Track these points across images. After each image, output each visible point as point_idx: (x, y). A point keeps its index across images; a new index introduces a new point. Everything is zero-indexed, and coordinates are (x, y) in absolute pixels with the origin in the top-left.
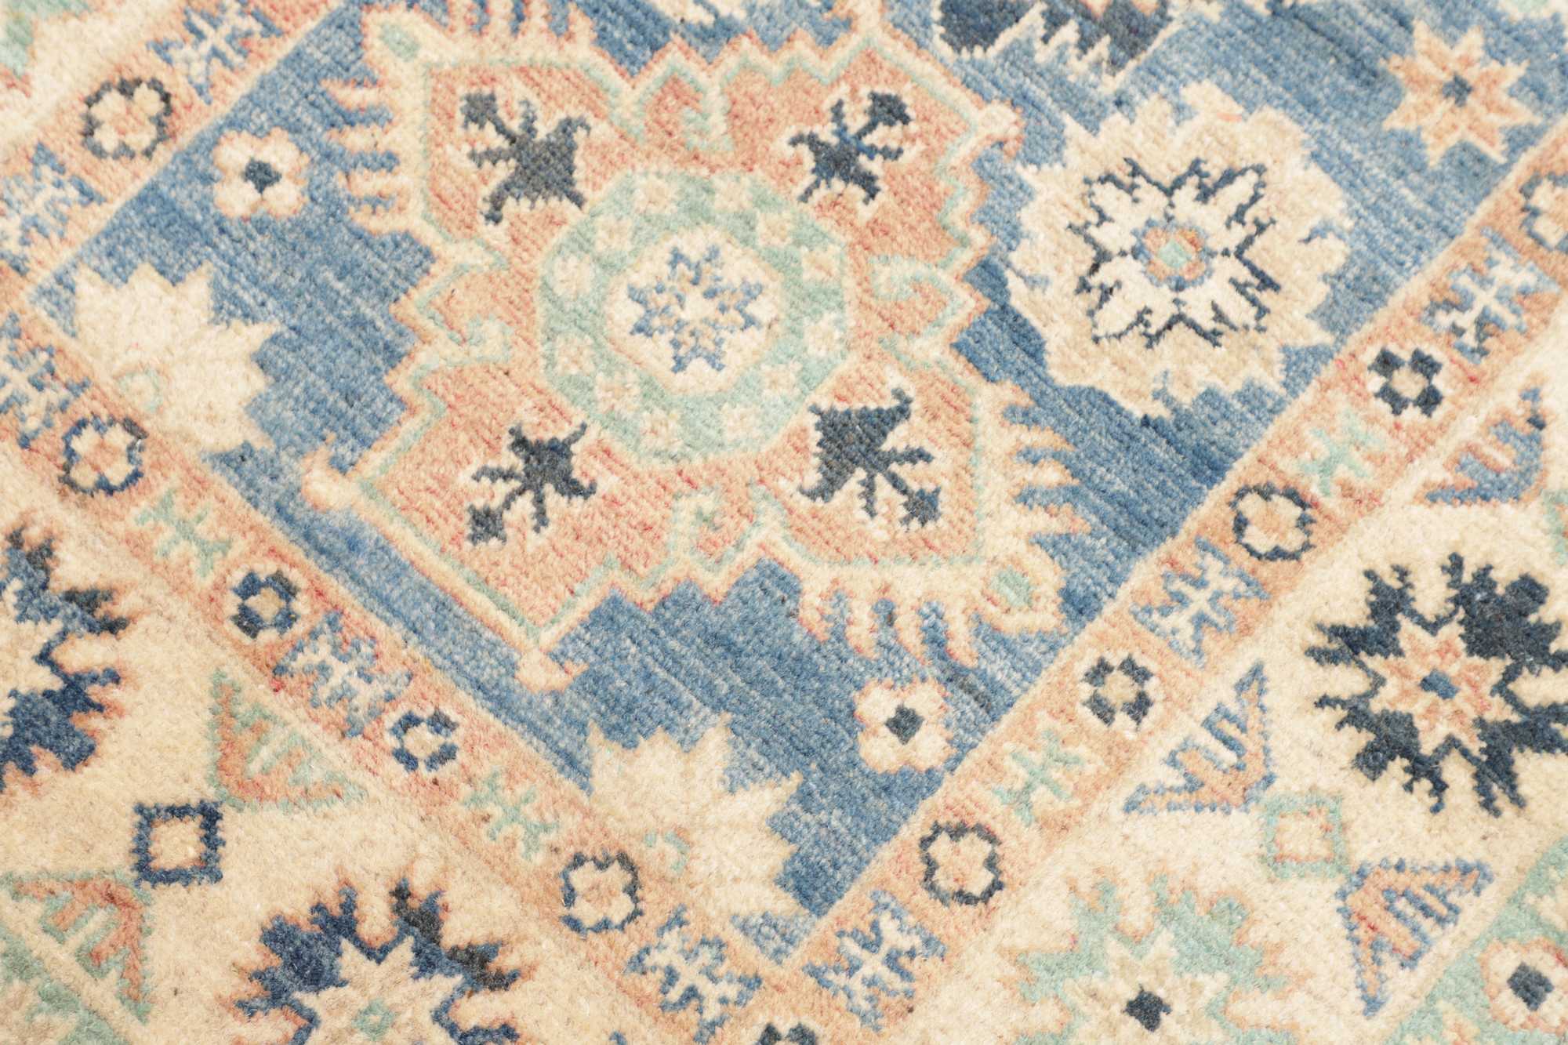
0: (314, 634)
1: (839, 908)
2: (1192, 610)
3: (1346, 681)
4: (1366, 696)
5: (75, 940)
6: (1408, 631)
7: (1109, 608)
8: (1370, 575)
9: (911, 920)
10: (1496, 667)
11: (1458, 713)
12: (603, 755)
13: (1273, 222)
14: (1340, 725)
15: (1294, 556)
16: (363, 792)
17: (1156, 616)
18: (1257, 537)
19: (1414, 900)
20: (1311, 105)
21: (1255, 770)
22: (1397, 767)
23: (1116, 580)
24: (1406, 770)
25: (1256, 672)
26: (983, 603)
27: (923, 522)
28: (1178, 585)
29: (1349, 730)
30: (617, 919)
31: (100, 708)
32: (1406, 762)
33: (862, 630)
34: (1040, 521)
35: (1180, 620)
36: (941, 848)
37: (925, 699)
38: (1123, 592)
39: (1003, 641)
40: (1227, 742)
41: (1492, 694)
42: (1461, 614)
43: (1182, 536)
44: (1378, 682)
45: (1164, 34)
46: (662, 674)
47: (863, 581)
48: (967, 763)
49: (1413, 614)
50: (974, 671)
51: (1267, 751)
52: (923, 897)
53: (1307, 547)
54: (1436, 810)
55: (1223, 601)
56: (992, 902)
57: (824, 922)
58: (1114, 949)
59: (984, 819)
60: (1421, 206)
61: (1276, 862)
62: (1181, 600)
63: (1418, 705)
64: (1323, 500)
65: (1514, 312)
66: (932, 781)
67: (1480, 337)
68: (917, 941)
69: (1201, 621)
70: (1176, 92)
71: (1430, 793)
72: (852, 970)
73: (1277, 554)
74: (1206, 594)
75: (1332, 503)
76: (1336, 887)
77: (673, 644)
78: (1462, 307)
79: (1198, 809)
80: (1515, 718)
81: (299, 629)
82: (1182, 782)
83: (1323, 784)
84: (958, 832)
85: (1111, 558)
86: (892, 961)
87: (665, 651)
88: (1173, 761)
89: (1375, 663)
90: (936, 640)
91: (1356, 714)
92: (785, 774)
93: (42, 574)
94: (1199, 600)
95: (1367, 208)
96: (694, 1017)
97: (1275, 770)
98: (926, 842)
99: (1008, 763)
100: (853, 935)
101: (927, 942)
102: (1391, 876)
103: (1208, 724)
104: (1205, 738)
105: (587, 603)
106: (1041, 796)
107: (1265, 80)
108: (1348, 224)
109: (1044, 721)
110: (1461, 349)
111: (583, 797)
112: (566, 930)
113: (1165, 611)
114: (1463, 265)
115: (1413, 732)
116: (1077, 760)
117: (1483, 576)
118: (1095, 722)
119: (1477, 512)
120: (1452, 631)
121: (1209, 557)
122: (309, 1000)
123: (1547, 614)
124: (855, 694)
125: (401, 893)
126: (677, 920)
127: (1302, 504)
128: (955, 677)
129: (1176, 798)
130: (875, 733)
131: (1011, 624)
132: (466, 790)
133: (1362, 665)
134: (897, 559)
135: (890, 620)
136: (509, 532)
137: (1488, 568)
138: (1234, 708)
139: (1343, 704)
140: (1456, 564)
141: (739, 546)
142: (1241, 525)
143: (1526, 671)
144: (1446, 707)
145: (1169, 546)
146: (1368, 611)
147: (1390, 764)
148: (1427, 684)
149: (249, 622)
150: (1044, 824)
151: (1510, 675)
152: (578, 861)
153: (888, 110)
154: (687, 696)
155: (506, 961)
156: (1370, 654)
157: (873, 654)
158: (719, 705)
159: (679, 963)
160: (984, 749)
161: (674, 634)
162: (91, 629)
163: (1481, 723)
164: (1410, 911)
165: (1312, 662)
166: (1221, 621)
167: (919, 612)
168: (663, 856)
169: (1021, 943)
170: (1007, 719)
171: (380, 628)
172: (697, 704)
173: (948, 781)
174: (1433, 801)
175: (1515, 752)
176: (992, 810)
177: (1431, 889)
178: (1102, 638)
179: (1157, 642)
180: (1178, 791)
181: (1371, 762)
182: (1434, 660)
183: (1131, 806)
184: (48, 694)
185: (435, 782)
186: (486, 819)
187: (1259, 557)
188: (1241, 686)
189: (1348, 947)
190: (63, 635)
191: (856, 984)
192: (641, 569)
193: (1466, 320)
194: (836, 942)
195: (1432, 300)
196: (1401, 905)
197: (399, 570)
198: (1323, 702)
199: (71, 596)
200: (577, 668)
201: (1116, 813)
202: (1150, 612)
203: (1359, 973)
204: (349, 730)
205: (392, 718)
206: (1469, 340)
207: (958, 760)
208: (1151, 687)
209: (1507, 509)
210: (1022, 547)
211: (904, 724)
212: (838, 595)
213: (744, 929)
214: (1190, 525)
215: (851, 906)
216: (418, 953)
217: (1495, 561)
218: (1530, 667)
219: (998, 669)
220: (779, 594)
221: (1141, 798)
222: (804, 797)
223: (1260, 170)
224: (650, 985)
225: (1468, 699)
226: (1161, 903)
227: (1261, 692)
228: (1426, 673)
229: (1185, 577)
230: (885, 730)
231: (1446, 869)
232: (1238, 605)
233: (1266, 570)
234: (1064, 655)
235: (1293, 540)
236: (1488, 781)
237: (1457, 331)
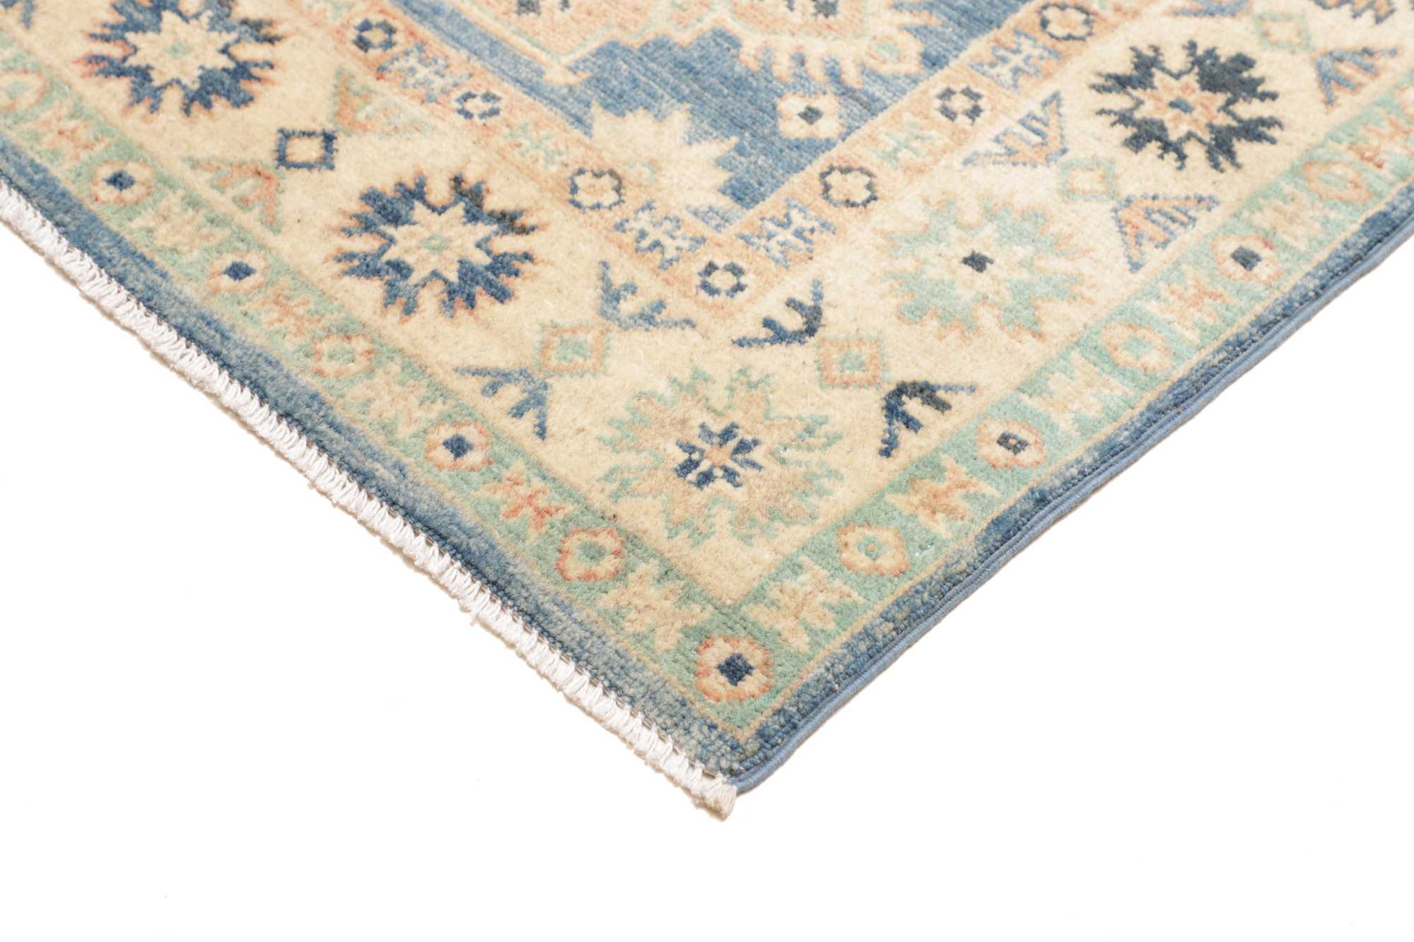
0: (407, 53)
2: (1012, 64)
3: (1119, 101)
4: (1132, 110)
5: (231, 192)
7: (953, 63)
8: (1133, 49)
9: (813, 213)
11: (1196, 121)
14: (1113, 124)
15: (1082, 39)
16: (434, 128)
17: (986, 68)
18: (1054, 28)
19: (1165, 214)
21: (1054, 145)
22: (1153, 147)
23: (959, 49)
24: (1159, 148)
25: (1056, 97)
26: (866, 58)
27: (827, 16)
28: (1001, 52)
29: (1120, 127)
30: (606, 203)
32: (1159, 144)
33: (783, 67)
34: (907, 18)
35: (1004, 71)
36: (834, 179)
38: (964, 56)
39: (879, 77)
41: (1219, 111)
42: (1196, 70)
43: (1005, 27)
44: (1139, 103)
46: (643, 79)
48: (854, 136)
49: (1163, 70)
50: (860, 90)
51: (1062, 136)
52: (821, 202)
53: (1090, 34)
54: (1180, 168)
55: (1032, 61)
56: (869, 206)
57: (751, 213)
58: (954, 232)
59: (866, 165)
61: (1068, 193)
62: (1004, 60)
63: (1168, 116)
64: (1101, 12)
66: (828, 144)
68: (816, 224)
69: (1016, 71)
71: (1176, 160)
72: (770, 237)
73: (1069, 37)
74: (1022, 56)
75: (1108, 14)
76: (1111, 207)
77: (652, 65)
79: (1014, 164)
80: (1234, 124)
81: (396, 50)
82: (1003, 151)
83: (1101, 154)
84: (846, 171)
85: (955, 38)
86: (799, 234)
87: (647, 69)
88: (997, 140)
89: (1138, 93)
90: (834, 75)
91: (1124, 118)
92: (727, 137)
93: (226, 10)
94: (1016, 60)
96: (659, 256)
97: (1069, 146)
98: (823, 175)
99: (882, 137)
100: (772, 220)
101: (823, 225)
102: (1149, 203)
103: (1022, 123)
104: (1019, 129)
105: (594, 44)
106: (904, 155)
111: (586, 140)
112: (572, 207)
113: (992, 65)
116: (930, 137)
118: (944, 119)
120: (1192, 79)
121: (1023, 39)
122: (390, 230)
123: (1255, 73)
124: (777, 100)
125: (457, 181)
126: (649, 207)
127: (1087, 13)
128: (846, 92)
129: (998, 158)
130: (790, 119)
131: (886, 70)
132: (506, 131)
133: (1129, 94)
134: (808, 34)
135: (802, 62)
136: (543, 10)
137: (1214, 49)
138: (1039, 114)
139: (1116, 114)
140: (1192, 46)
141: (699, 20)
142: (1044, 24)
143: (1241, 100)
144: (1186, 117)
145: (995, 33)
146: (1132, 66)
147: (1148, 145)
148: (1173, 105)
149: (363, 44)
150: (907, 169)
151: (1230, 102)
152: (581, 172)
154: (660, 92)
155: (528, 221)
156: (1134, 88)
157: (791, 80)
158: (682, 99)
159: (649, 229)
160: (866, 129)
161: (653, 60)
162: (257, 40)
163: (1211, 126)
164: (1162, 219)
165: (1094, 92)
166: (1032, 70)
167: (823, 60)
168: (640, 174)
169: (888, 226)
170: (881, 116)
171: (452, 52)
172: (667, 97)
173: (840, 144)
174: (1179, 164)
175: (1234, 141)
176: (870, 160)
177: (1177, 209)
178: (948, 77)
179: (986, 80)
180: (1001, 155)
181: (1136, 143)
182: (1180, 93)
183: (967, 162)
184: (224, 70)
185: (484, 125)
186: (519, 145)
187: (1057, 39)
188: (1045, 104)
189: (1120, 236)
190: (238, 41)
191: (773, 244)
192: (632, 28)
194: (760, 223)
196: (1155, 216)
197: (466, 25)
198: (1102, 112)
199: (245, 22)
200: (585, 75)
201: (957, 164)
202: (982, 66)
203: (1127, 249)
204: (427, 99)
205: (458, 93)
207: (848, 134)
208: (982, 103)
209: (1227, 21)
210: (894, 31)
211: (811, 115)
212: (767, 49)
213: (696, 213)
214: (1011, 22)
215: (771, 205)
216: (467, 212)
217: (1220, 45)
218: (1245, 99)
219: (877, 90)
220: (726, 45)
221: (974, 157)
222: (740, 150)
224: (628, 238)
225: (1202, 113)
226: (987, 210)
227: (1059, 106)
228: (1172, 99)
229: (1007, 49)
230: (798, 118)
231: (1187, 198)
232: (1043, 63)
233: (1061, 46)
235: (1081, 31)
236: (1216, 155)
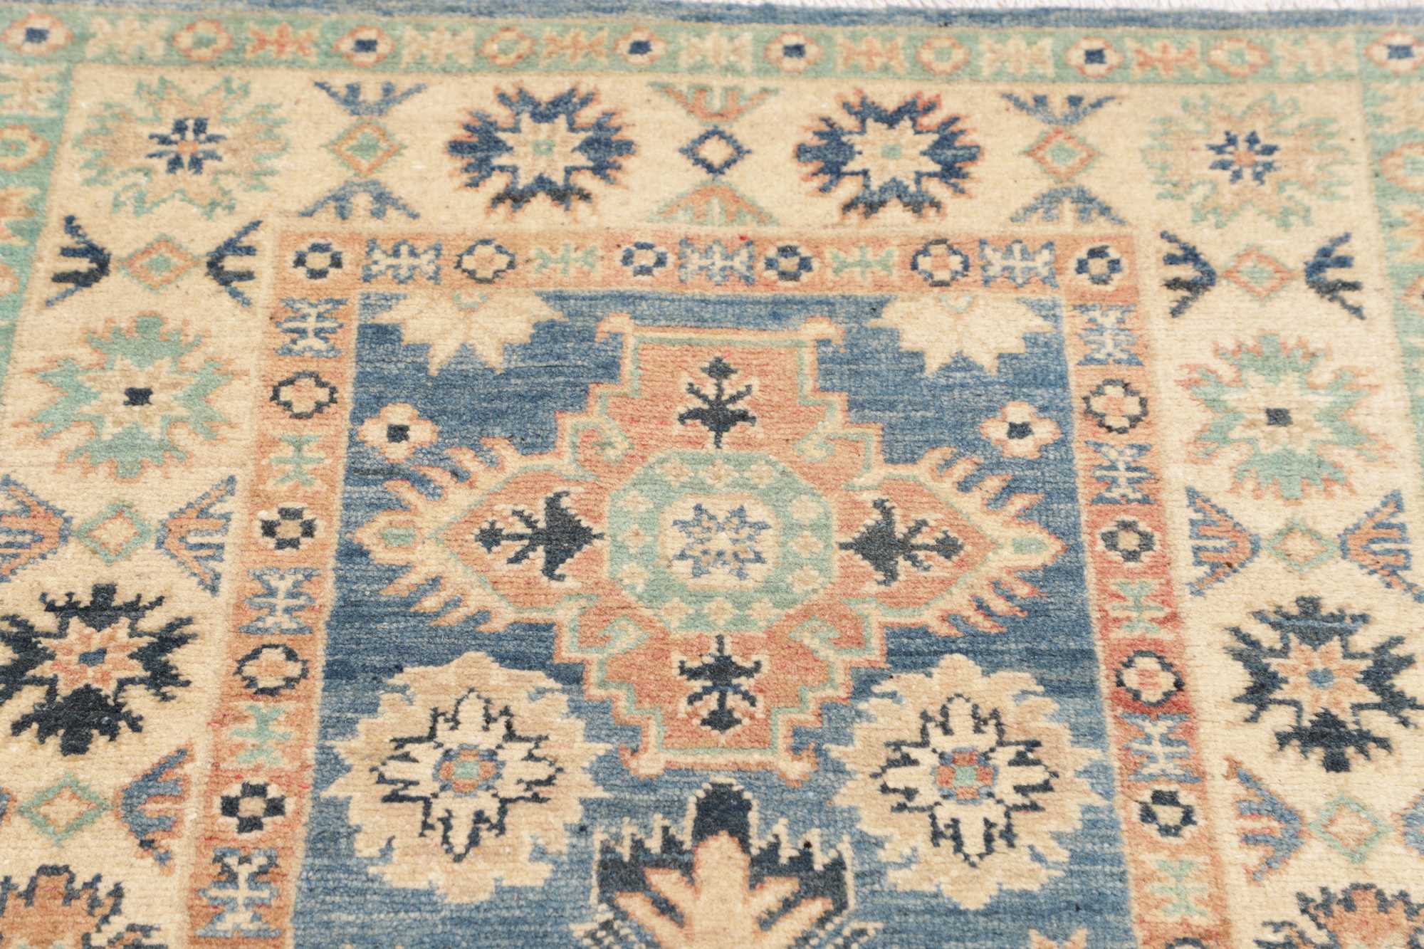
1: (354, 335)
6: (137, 670)
10: (64, 690)
12: (547, 312)
13: (422, 835)
20: (459, 921)
31: (814, 174)
37: (397, 452)
40: (202, 546)
45: (595, 892)
47: (487, 480)
60: (333, 916)
65: (216, 899)
67: (226, 869)
70: (555, 862)
78: (253, 877)
95: (368, 889)
107: (505, 913)
108: (372, 870)
109: (318, 485)
110: (233, 852)
114: (274, 903)
115: (90, 624)
117: (112, 733)
119: (146, 763)
153: (721, 719)
193: (244, 871)
195: (277, 866)
206: (232, 861)
223: (458, 858)
234: (337, 524)
237: (245, 860)
